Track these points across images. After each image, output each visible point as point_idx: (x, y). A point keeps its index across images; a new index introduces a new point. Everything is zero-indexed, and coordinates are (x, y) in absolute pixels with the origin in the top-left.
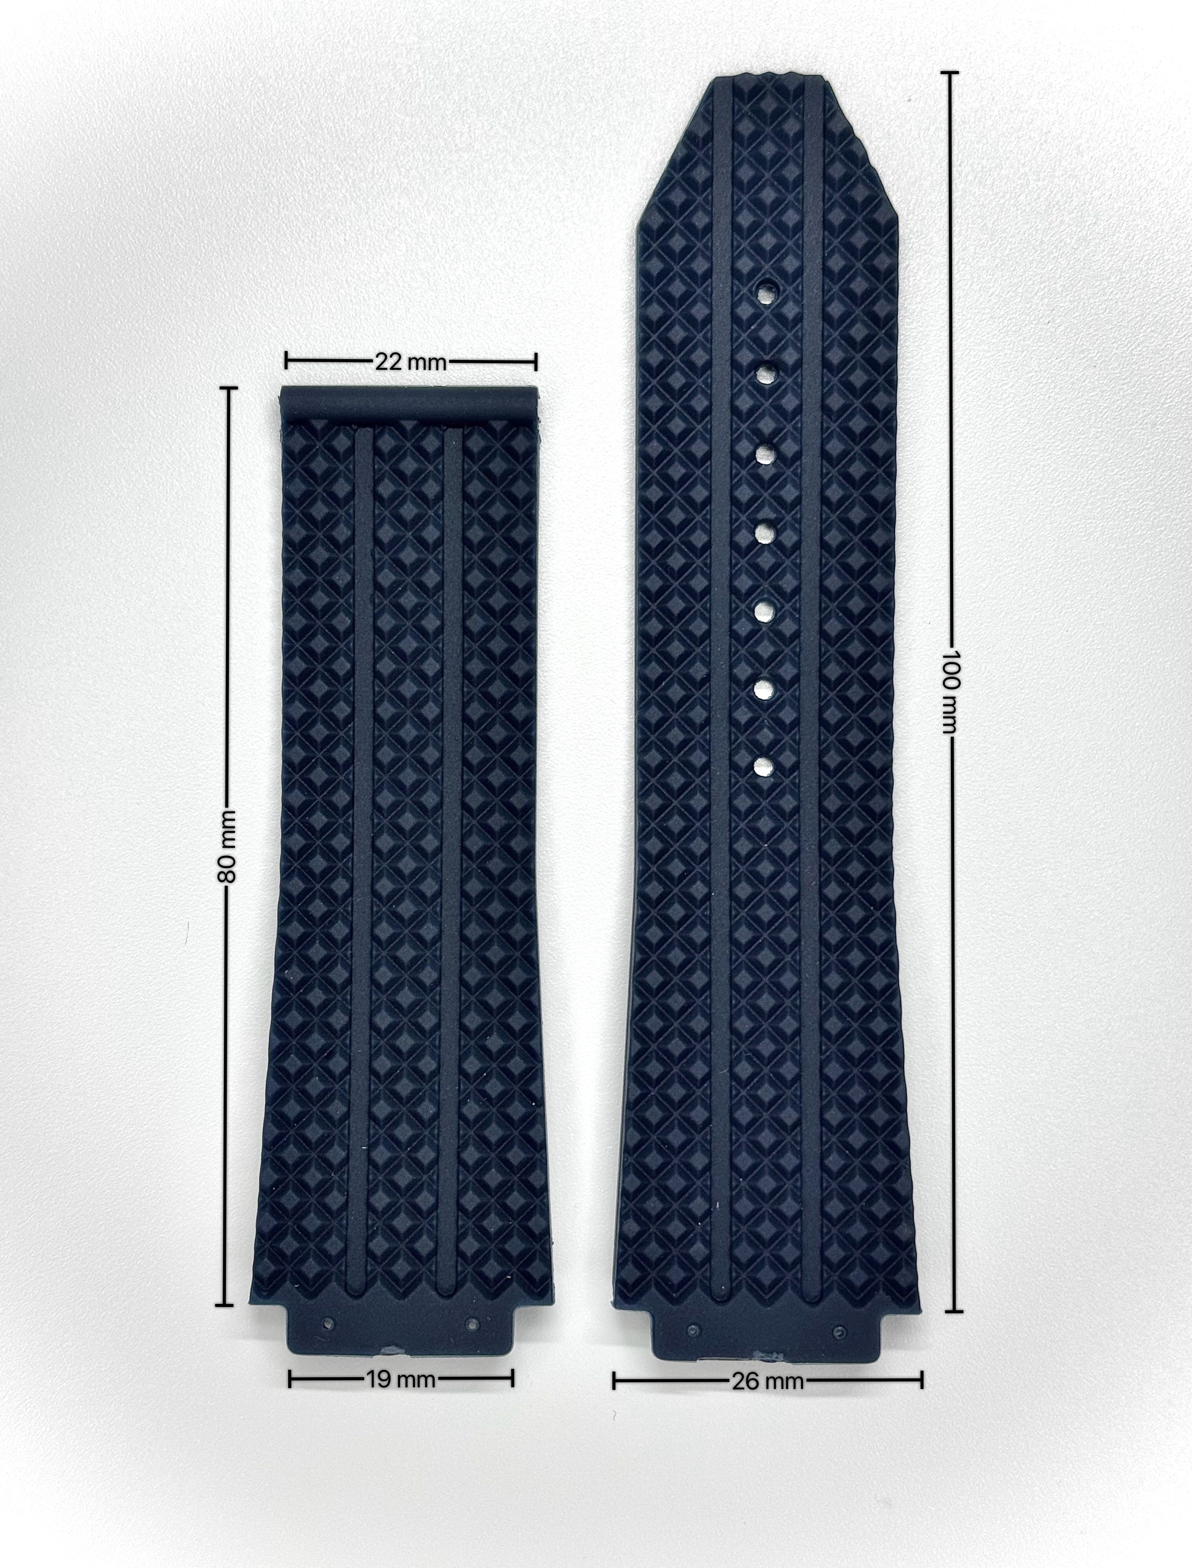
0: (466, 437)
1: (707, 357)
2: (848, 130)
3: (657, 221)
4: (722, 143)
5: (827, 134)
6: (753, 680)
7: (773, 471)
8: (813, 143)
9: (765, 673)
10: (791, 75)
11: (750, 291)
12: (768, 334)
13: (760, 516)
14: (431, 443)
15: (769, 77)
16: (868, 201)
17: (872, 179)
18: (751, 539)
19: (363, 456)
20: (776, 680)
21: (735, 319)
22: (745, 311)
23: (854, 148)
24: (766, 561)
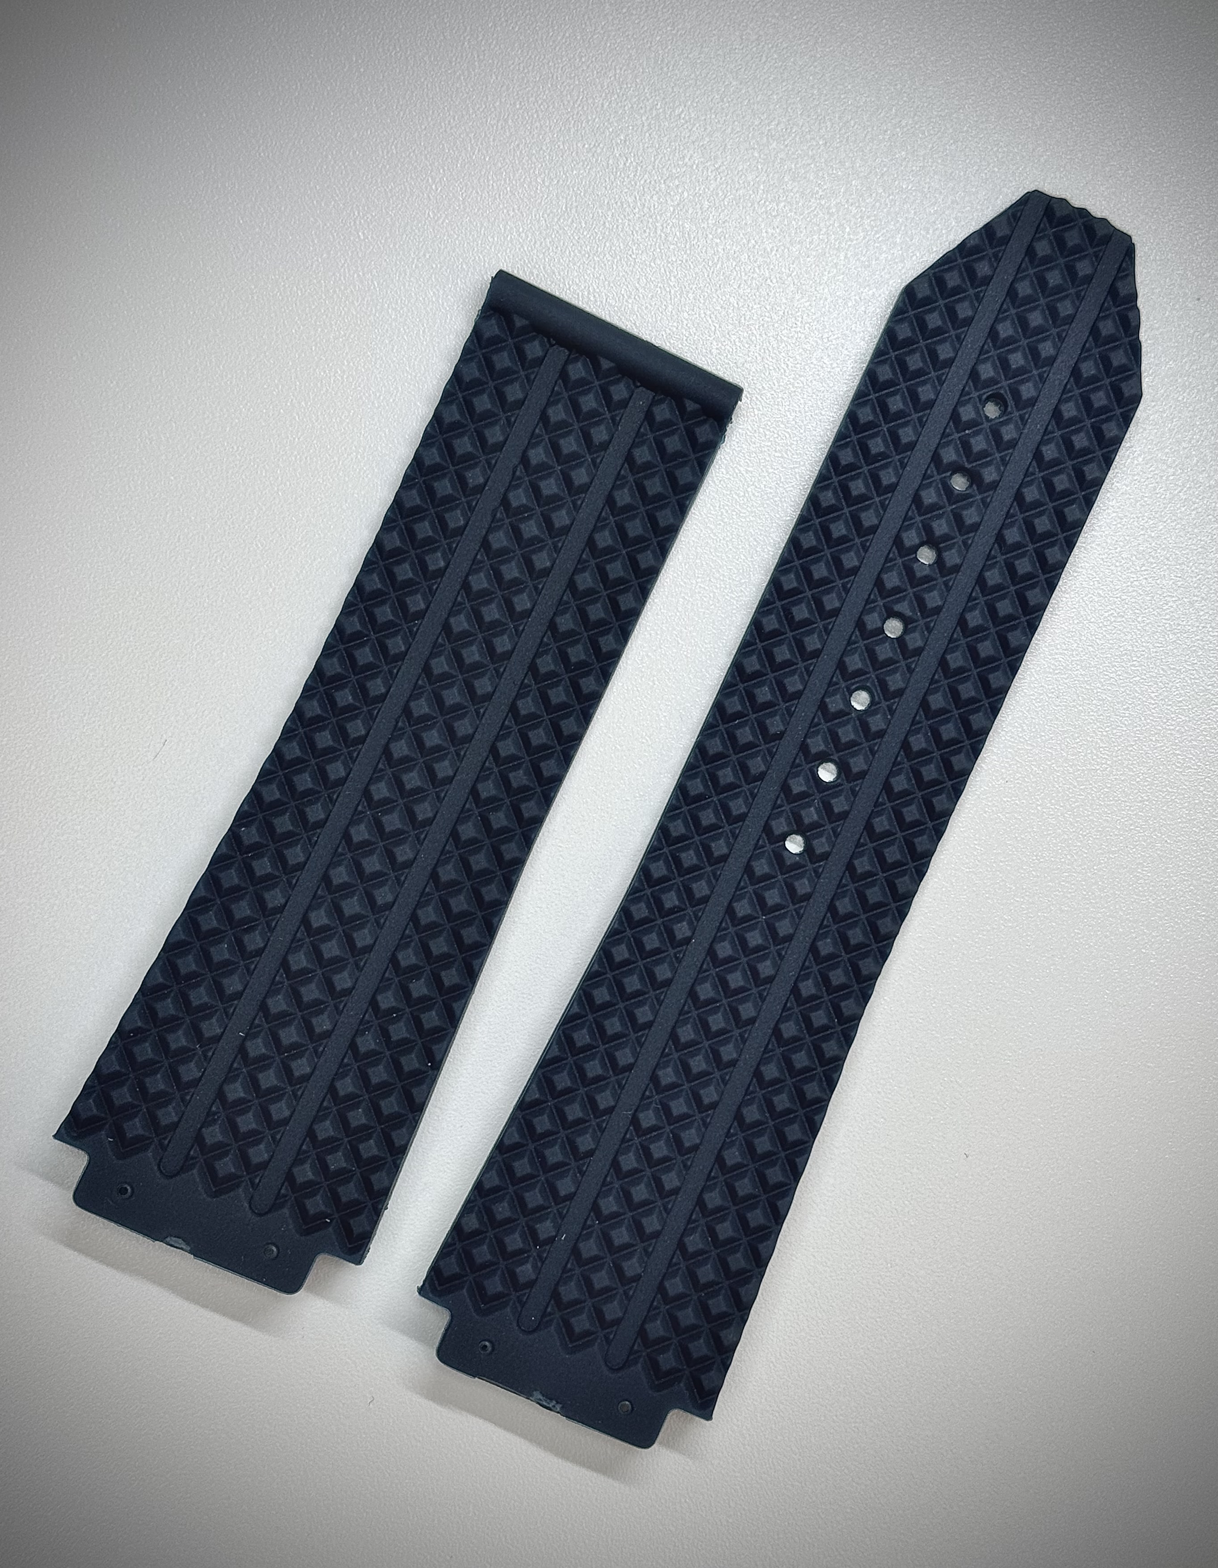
0: (654, 403)
1: (914, 439)
2: (1133, 297)
3: (923, 292)
4: (1015, 251)
5: (1113, 291)
6: (823, 758)
7: (927, 572)
8: (1096, 293)
9: (835, 757)
10: (1104, 221)
11: (980, 397)
12: (979, 443)
13: (897, 608)
14: (619, 391)
15: (1083, 213)
16: (1123, 369)
17: (1135, 350)
18: (879, 624)
19: (548, 374)
20: (843, 769)
21: (955, 417)
22: (967, 413)
23: (1131, 315)
24: (884, 652)
